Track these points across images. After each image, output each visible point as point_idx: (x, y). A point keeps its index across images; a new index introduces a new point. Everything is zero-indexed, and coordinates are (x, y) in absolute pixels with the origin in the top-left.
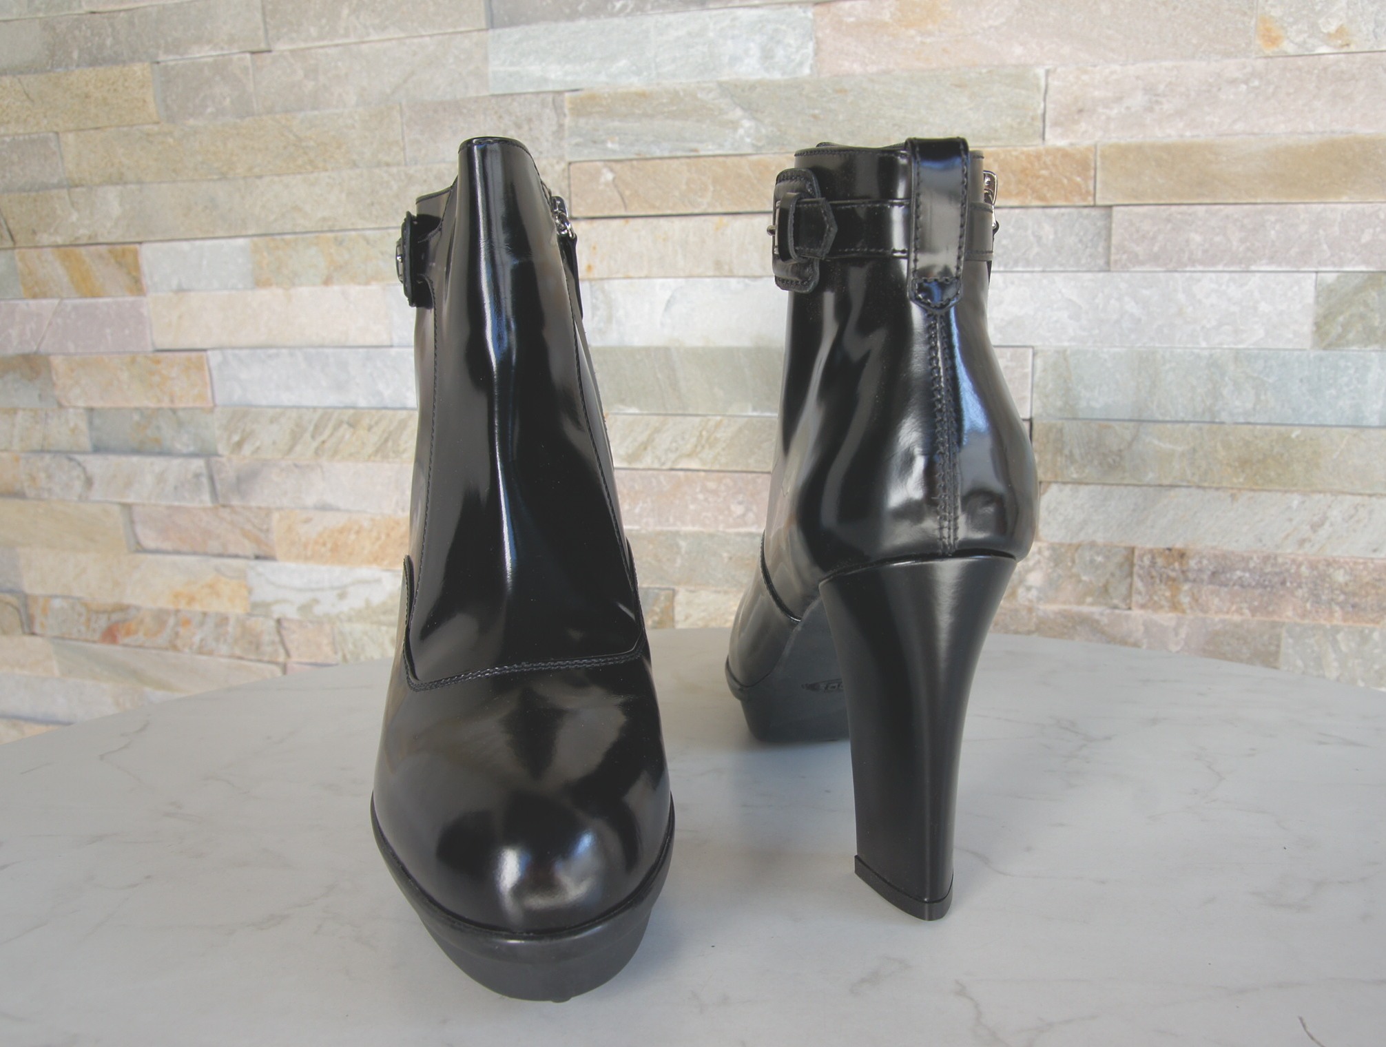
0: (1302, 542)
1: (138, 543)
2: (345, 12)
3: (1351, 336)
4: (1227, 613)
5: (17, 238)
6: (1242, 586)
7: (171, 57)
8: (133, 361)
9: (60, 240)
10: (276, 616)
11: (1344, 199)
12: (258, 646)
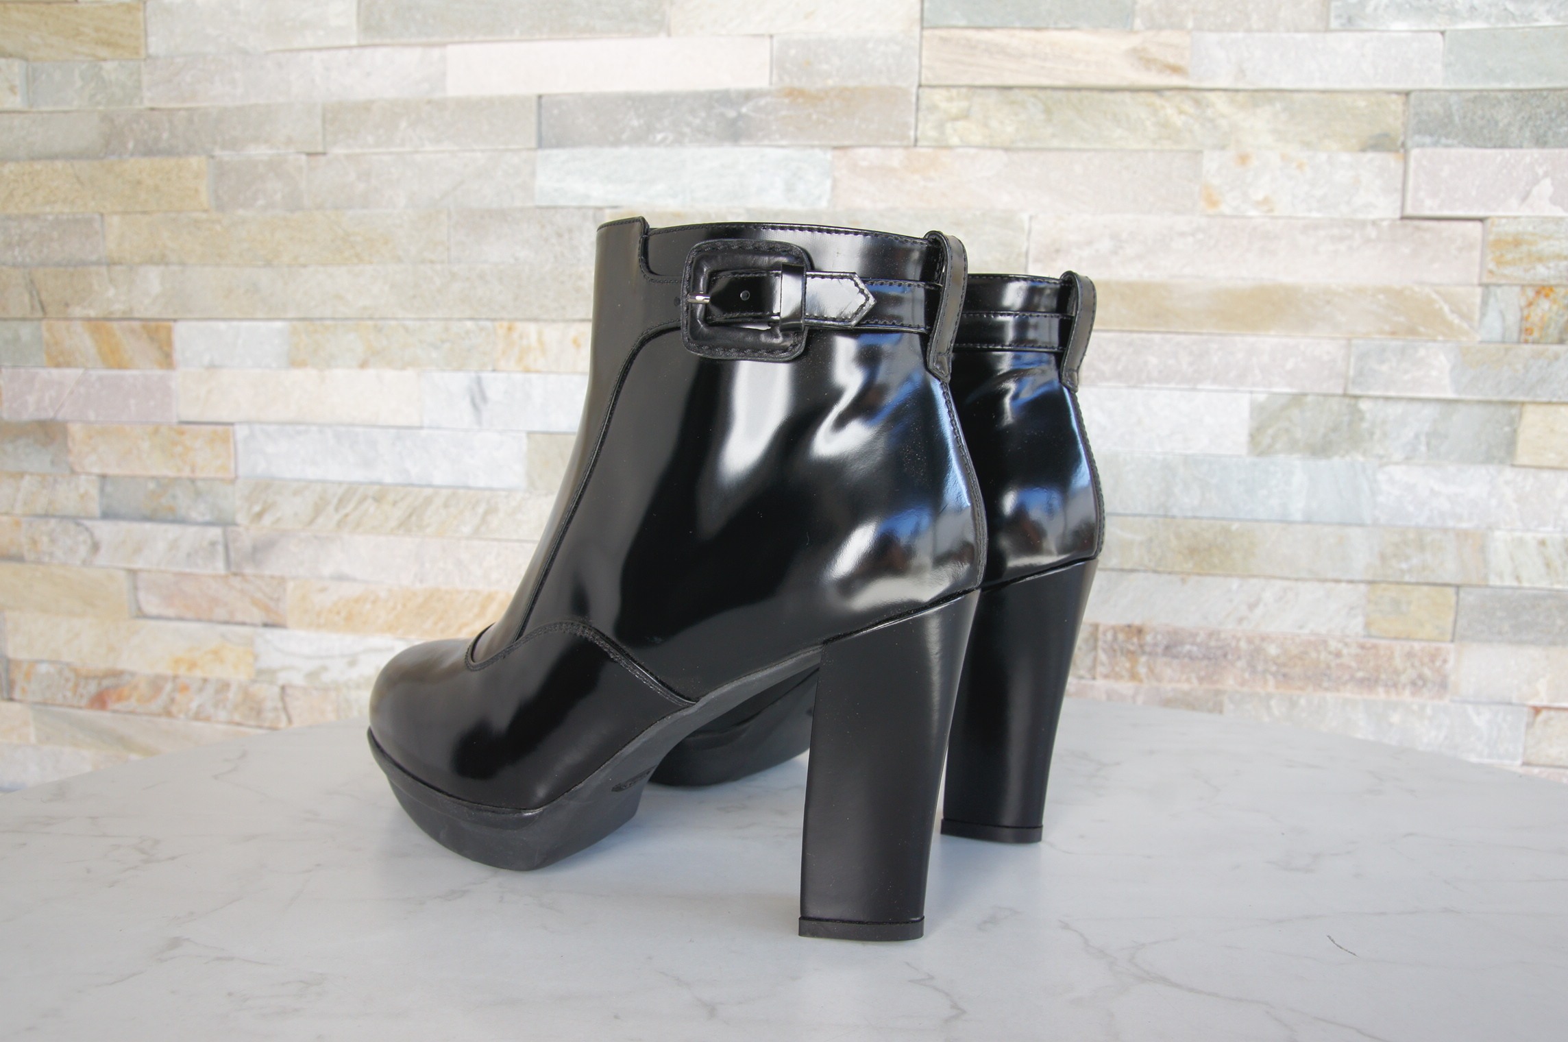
0: (1240, 620)
1: (139, 609)
3: (1278, 446)
4: (1178, 681)
5: (48, 309)
6: (1191, 658)
7: (227, 153)
8: (156, 432)
9: (92, 313)
10: (281, 682)
11: (1272, 333)
12: (258, 712)
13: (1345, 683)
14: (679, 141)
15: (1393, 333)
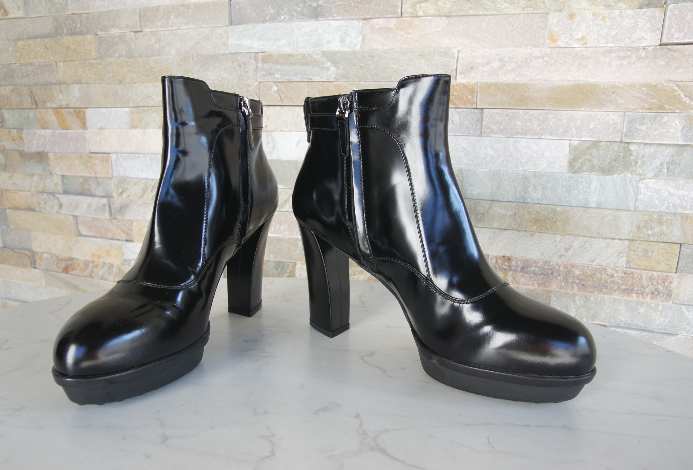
0: (561, 256)
1: (79, 232)
2: (172, 17)
3: (584, 168)
4: (528, 285)
5: (38, 104)
6: (535, 274)
7: (103, 33)
8: (81, 157)
9: (55, 106)
11: (582, 109)
13: (615, 291)
14: (291, 19)
15: (650, 109)
